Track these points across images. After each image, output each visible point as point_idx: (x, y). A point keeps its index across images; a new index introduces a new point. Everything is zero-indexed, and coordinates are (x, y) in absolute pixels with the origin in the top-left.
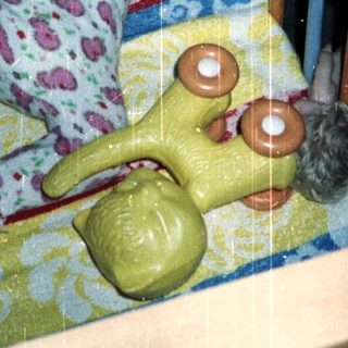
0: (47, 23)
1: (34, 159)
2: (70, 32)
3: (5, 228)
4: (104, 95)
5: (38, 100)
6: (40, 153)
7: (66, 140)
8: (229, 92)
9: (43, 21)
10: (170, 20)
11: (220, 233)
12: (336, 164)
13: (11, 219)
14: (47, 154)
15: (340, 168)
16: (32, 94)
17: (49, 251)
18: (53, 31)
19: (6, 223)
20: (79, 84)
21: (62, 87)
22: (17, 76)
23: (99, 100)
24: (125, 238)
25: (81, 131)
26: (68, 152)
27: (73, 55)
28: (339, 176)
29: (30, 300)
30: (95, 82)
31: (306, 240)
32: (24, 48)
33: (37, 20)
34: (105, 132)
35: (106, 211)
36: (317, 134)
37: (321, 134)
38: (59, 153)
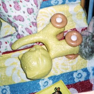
0: (18, 3)
1: (11, 39)
2: (24, 6)
3: (2, 55)
4: (31, 24)
5: (14, 23)
6: (13, 37)
7: (19, 34)
8: (64, 27)
9: (17, 3)
10: (53, 4)
11: (57, 64)
12: (90, 50)
13: (4, 53)
14: (14, 38)
15: (91, 51)
16: (12, 21)
17: (12, 63)
18: (19, 6)
19: (2, 54)
20: (25, 20)
21: (20, 20)
22: (9, 16)
23: (30, 25)
24: (30, 64)
25: (24, 33)
26: (20, 38)
27: (24, 12)
28: (91, 53)
29: (6, 75)
30: (30, 20)
31: (80, 69)
32: (11, 9)
33: (16, 2)
34: (30, 34)
35: (26, 56)
36: (86, 41)
37: (87, 41)
38: (17, 38)
